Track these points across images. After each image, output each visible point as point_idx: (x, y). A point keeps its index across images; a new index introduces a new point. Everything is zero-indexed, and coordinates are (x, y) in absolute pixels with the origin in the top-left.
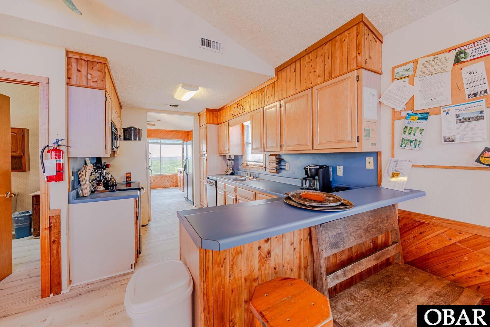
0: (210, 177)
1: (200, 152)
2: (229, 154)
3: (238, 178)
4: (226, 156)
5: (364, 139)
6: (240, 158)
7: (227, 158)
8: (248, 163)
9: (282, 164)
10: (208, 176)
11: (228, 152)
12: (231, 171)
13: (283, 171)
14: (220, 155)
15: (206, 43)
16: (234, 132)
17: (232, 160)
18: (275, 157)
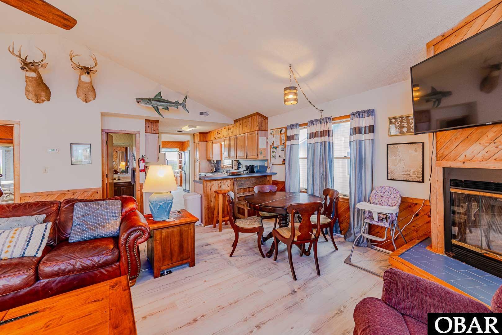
0: (201, 174)
1: (194, 158)
2: (213, 160)
3: (218, 173)
4: (211, 161)
5: (259, 155)
6: (220, 162)
7: (212, 162)
8: (224, 165)
9: (240, 165)
10: (200, 173)
11: (212, 159)
12: (214, 170)
13: (240, 169)
14: (208, 161)
15: (202, 113)
16: (216, 147)
17: (215, 163)
18: (236, 161)
